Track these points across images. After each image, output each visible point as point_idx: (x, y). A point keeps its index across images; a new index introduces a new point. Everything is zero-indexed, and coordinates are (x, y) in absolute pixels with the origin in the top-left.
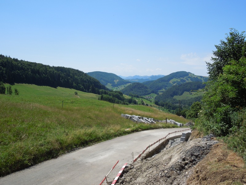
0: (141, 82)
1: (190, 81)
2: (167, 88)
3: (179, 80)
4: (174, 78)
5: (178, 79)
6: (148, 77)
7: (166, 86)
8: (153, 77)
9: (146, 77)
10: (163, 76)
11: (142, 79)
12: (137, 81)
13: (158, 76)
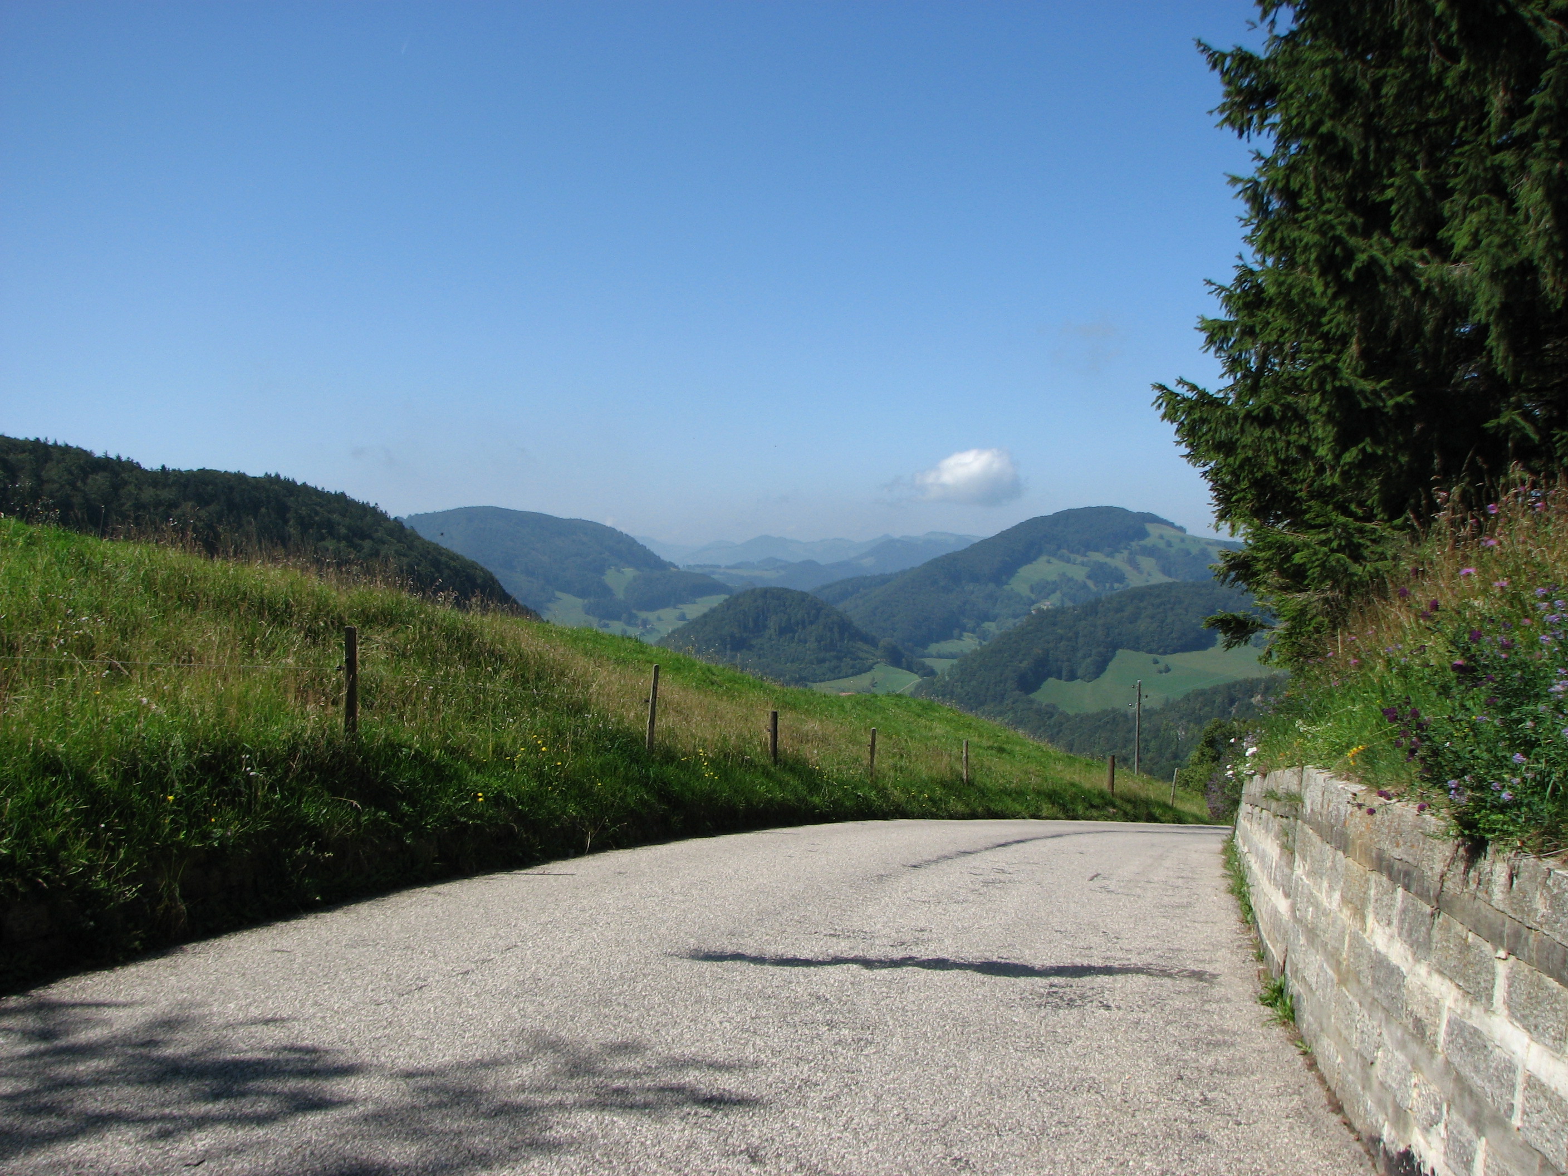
0: (806, 585)
1: (1159, 578)
2: (991, 626)
3: (1078, 573)
4: (1044, 558)
5: (1068, 561)
6: (854, 546)
7: (986, 617)
8: (887, 546)
11: (809, 566)
12: (771, 578)
13: (928, 541)
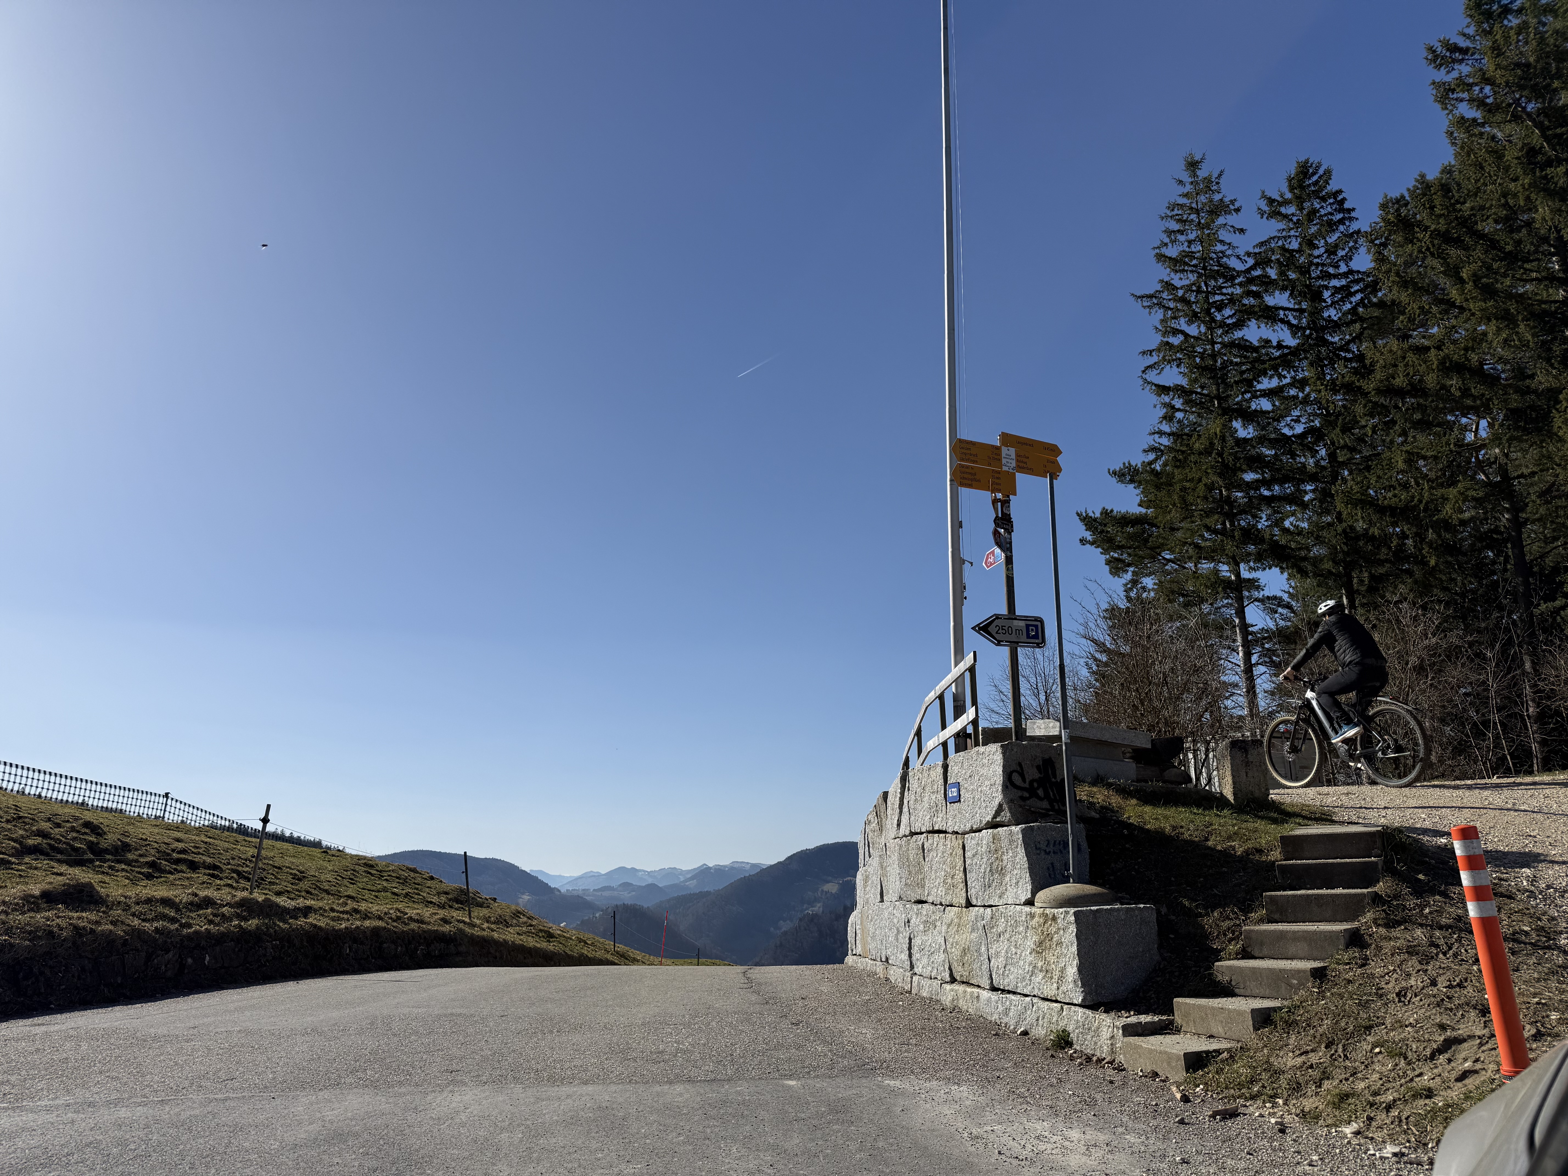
0: (647, 903)
6: (682, 872)
8: (704, 872)
9: (672, 872)
10: (754, 866)
11: (652, 888)
12: (627, 898)
13: (733, 868)
